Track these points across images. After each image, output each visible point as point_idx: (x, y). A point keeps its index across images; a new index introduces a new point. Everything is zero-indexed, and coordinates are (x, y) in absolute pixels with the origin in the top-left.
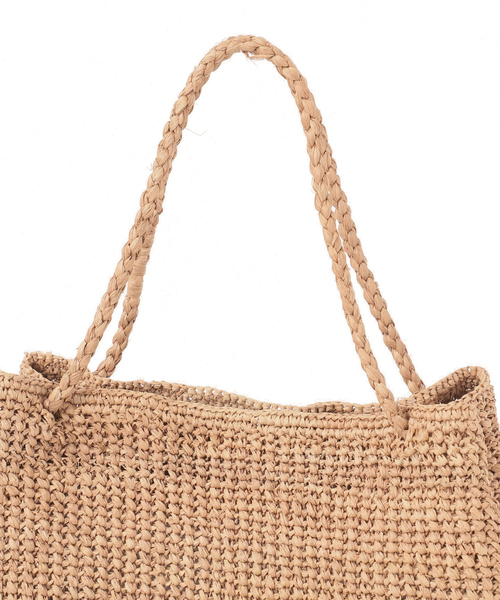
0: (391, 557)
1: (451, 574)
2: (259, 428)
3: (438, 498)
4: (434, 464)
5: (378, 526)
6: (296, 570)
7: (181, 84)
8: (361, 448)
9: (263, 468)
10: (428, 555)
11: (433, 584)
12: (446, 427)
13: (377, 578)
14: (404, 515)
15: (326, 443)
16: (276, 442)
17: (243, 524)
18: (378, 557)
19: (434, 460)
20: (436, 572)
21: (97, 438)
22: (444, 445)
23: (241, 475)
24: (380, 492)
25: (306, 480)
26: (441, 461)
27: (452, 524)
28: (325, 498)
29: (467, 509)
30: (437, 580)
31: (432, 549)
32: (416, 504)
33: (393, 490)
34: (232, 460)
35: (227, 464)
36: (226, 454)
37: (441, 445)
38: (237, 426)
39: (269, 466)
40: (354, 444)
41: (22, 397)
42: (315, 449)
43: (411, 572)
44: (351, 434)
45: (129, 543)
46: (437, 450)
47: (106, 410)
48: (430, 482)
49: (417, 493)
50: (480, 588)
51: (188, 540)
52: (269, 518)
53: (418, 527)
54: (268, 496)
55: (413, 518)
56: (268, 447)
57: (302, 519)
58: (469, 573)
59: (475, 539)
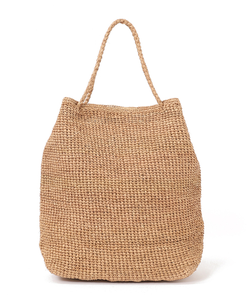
0: (162, 134)
1: (177, 135)
2: (126, 111)
3: (172, 119)
4: (171, 111)
5: (158, 127)
6: (140, 140)
7: (106, 30)
8: (152, 113)
10: (171, 132)
11: (173, 138)
12: (173, 103)
13: (159, 138)
14: (164, 124)
15: (143, 113)
17: (125, 132)
18: (159, 134)
20: (173, 135)
21: (89, 114)
23: (123, 121)
24: (158, 120)
25: (139, 121)
26: (173, 110)
27: (176, 124)
28: (145, 124)
29: (179, 120)
31: (172, 130)
32: (167, 121)
33: (161, 120)
34: (121, 118)
35: (120, 119)
36: (119, 117)
38: (121, 111)
39: (130, 118)
40: (150, 112)
41: (72, 103)
42: (141, 114)
43: (167, 136)
44: (149, 110)
45: (99, 137)
46: (172, 108)
47: (90, 108)
48: (170, 116)
49: (167, 119)
50: (183, 138)
51: (112, 136)
52: (131, 129)
53: (168, 126)
54: (131, 125)
55: (166, 124)
56: (130, 114)
57: (140, 129)
58: (181, 134)
59: (181, 127)
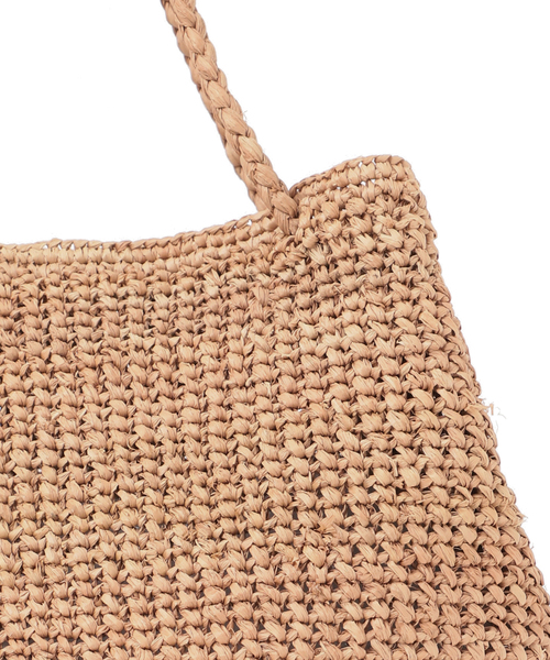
1: (396, 421)
2: (31, 267)
3: (362, 305)
4: (352, 252)
6: (121, 464)
8: (215, 273)
9: (45, 323)
10: (352, 400)
11: (365, 444)
12: (369, 191)
13: (267, 450)
15: (152, 278)
16: (64, 283)
17: (17, 412)
18: (266, 419)
19: (352, 245)
20: (369, 423)
22: (367, 218)
24: (258, 324)
25: (123, 332)
26: (366, 243)
27: (392, 341)
29: (414, 316)
30: (372, 436)
37: (362, 216)
39: (56, 318)
40: (204, 269)
42: (135, 286)
43: (325, 431)
44: (195, 258)
46: (357, 225)
49: (326, 307)
50: (445, 443)
52: (64, 394)
55: (320, 348)
57: (123, 388)
58: (425, 417)
59: (431, 363)
